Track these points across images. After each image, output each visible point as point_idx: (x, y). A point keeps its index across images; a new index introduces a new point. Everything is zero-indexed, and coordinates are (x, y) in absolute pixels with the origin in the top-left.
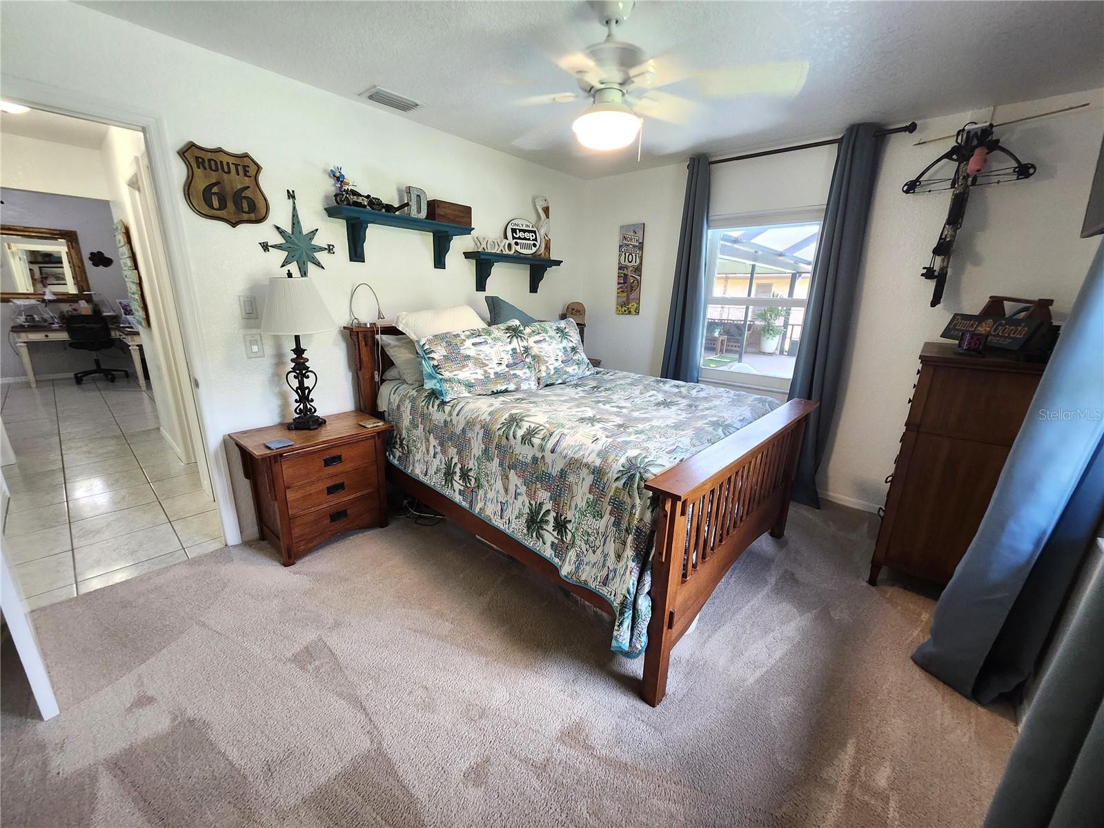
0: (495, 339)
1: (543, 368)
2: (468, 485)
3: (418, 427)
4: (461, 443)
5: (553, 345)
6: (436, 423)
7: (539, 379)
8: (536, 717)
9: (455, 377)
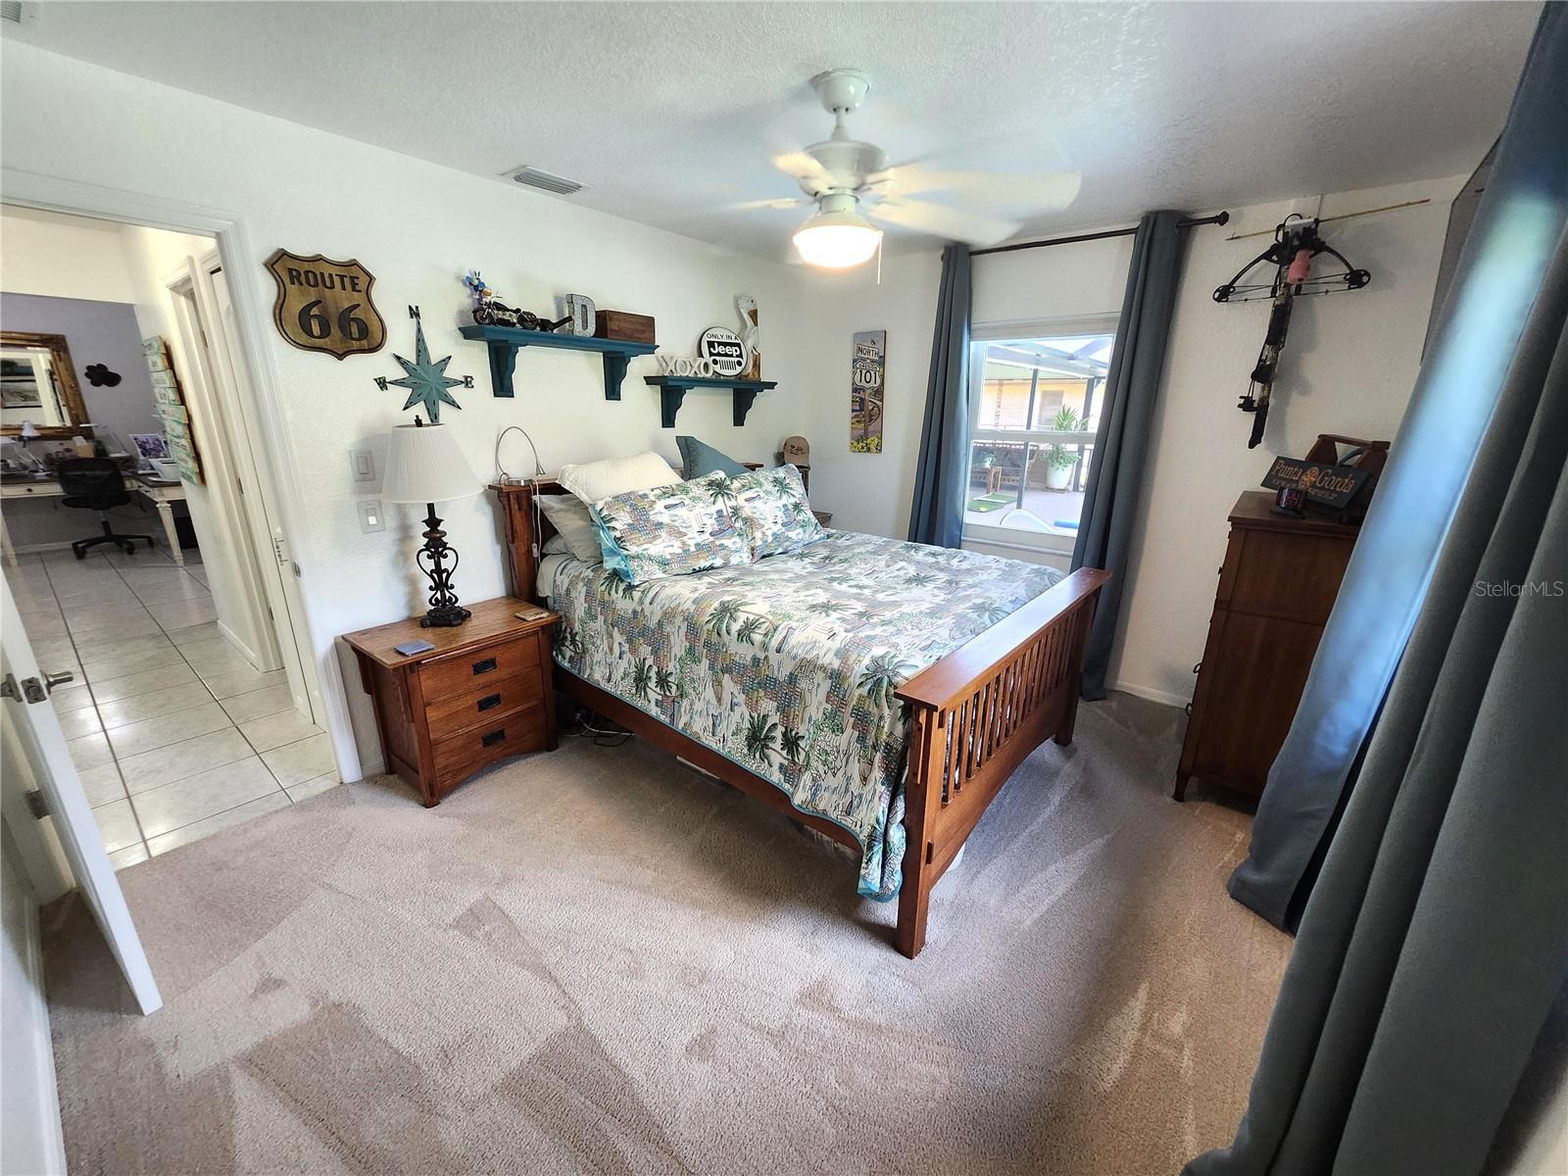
0: (693, 499)
1: (758, 535)
2: (668, 693)
3: (596, 618)
4: (657, 639)
5: (770, 503)
6: (622, 613)
7: (753, 549)
8: (768, 979)
9: (645, 552)
